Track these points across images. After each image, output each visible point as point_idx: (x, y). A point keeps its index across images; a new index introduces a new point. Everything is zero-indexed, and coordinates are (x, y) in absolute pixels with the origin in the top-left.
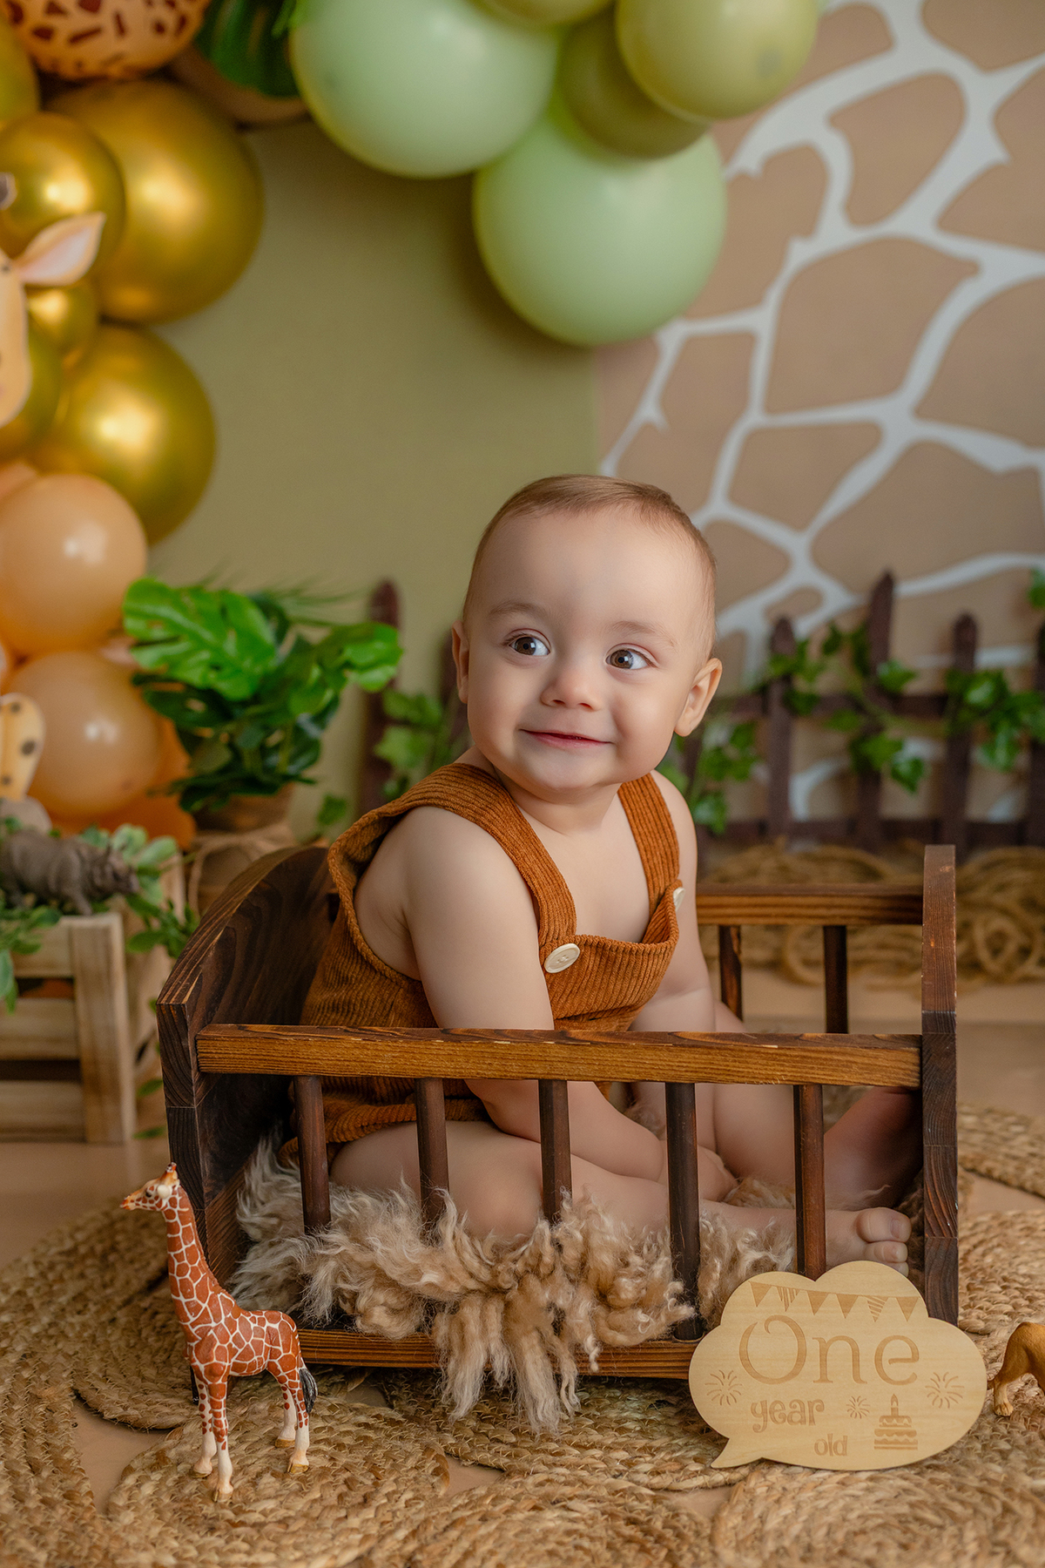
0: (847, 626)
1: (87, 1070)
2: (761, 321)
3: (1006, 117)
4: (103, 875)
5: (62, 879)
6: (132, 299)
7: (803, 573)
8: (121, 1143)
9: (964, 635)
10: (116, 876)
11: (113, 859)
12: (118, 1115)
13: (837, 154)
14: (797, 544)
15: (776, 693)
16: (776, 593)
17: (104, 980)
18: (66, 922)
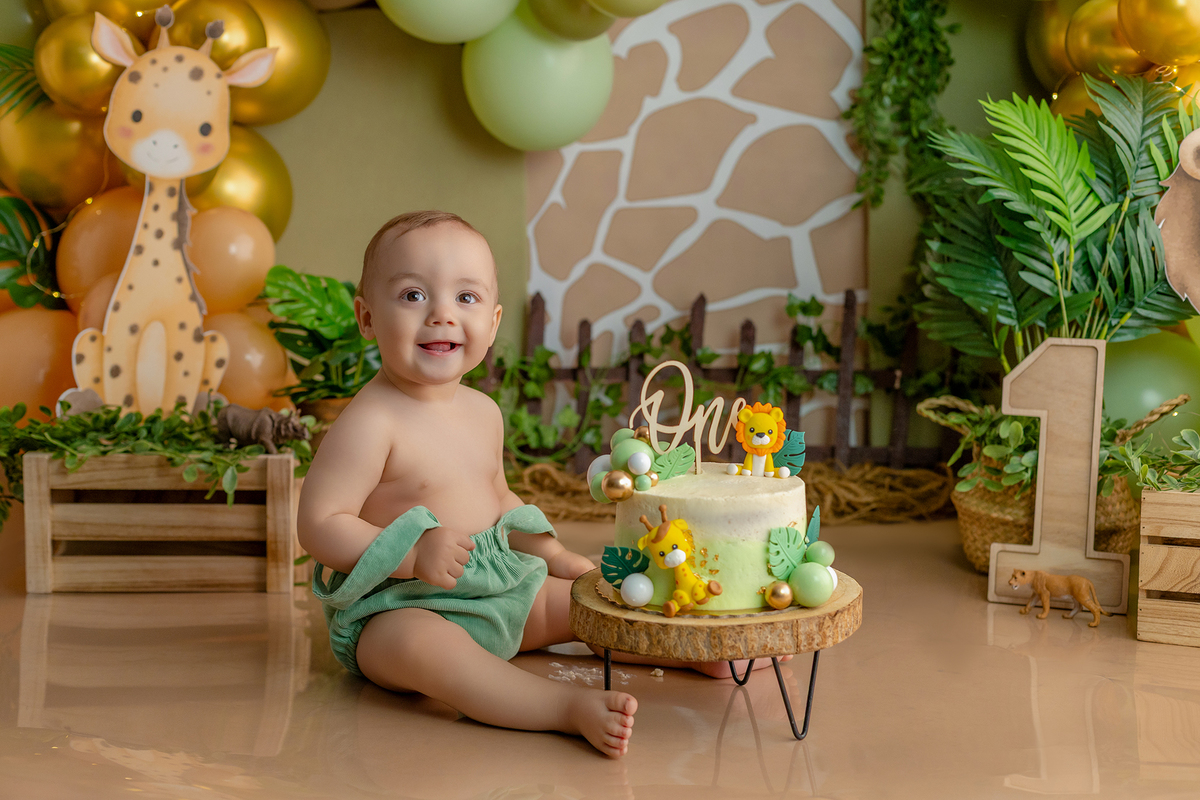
0: (675, 327)
1: (270, 547)
2: (626, 145)
3: (772, 32)
4: (287, 428)
5: (259, 433)
6: (249, 109)
7: (648, 297)
8: (288, 593)
9: (748, 332)
10: (295, 429)
11: (293, 420)
12: (287, 574)
13: (673, 48)
14: (645, 279)
15: (633, 366)
16: (631, 309)
17: (284, 491)
18: (262, 457)
